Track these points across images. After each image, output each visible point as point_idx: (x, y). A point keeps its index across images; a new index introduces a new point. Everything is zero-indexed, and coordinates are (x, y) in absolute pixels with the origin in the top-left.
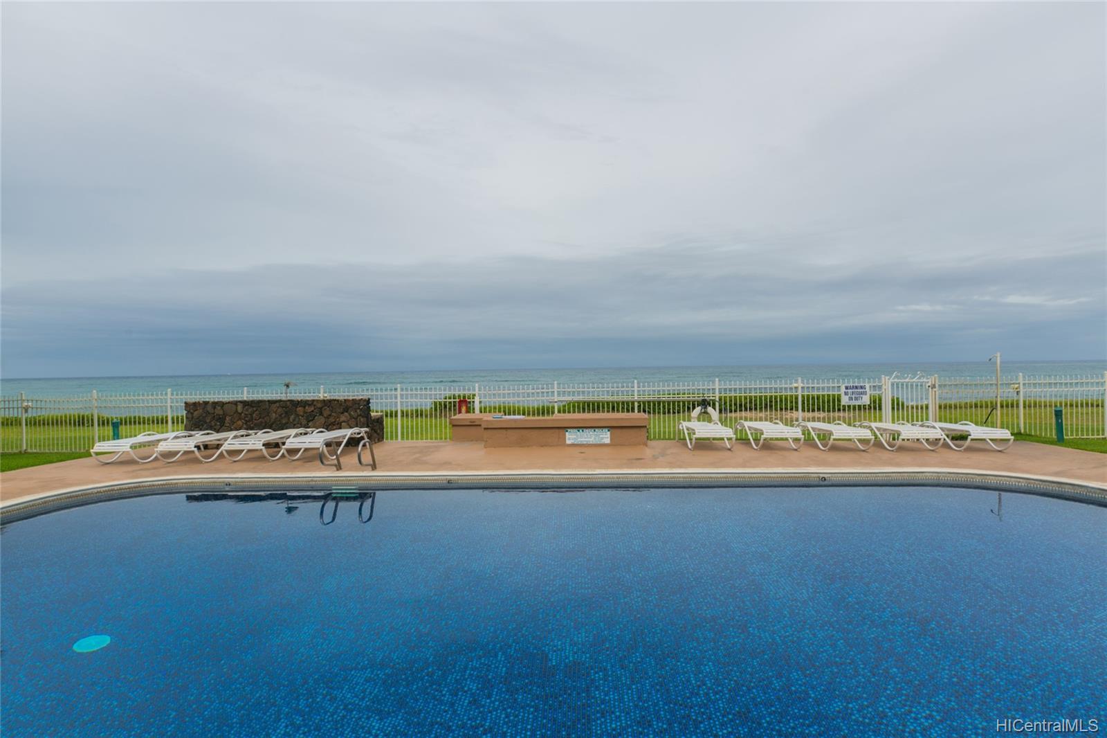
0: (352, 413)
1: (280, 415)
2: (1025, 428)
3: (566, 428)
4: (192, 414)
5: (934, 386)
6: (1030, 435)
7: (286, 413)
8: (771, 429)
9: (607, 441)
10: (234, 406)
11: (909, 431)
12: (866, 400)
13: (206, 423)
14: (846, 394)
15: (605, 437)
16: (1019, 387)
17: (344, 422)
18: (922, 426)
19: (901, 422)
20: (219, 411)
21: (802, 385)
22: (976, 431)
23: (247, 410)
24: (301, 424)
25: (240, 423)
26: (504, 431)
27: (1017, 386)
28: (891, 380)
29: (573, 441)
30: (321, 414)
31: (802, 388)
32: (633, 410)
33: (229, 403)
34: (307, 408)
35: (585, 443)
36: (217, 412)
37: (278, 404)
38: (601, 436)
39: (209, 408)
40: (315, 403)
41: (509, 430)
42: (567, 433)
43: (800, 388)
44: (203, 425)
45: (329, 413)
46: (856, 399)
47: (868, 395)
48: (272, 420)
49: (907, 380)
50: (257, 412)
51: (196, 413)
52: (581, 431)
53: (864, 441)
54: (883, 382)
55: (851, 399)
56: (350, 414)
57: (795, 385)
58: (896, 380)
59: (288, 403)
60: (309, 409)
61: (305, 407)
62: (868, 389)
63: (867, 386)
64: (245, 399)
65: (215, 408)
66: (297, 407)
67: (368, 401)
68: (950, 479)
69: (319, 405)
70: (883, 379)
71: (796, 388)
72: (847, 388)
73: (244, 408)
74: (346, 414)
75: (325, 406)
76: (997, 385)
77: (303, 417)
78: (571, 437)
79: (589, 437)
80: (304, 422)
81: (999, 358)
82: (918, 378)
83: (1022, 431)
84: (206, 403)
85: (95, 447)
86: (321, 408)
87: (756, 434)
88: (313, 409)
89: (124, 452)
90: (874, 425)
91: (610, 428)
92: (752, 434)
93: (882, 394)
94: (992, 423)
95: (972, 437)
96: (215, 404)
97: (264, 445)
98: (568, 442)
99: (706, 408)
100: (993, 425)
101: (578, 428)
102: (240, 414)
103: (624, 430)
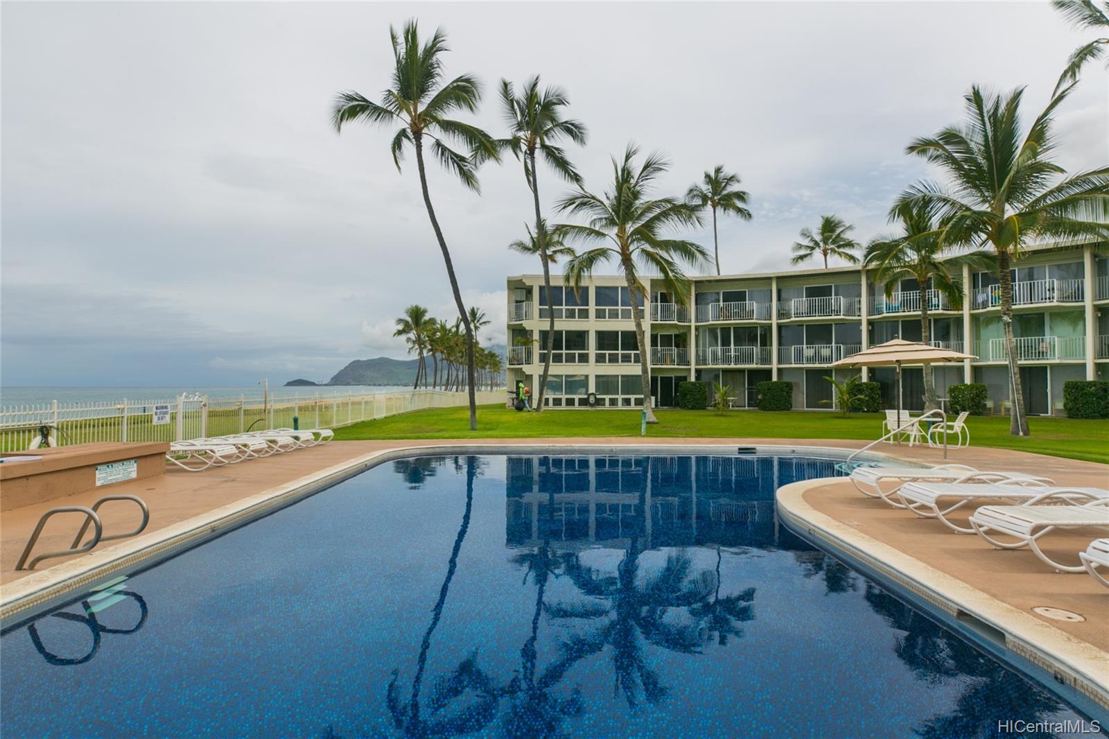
3: (94, 466)
5: (205, 405)
9: (134, 475)
12: (167, 419)
14: (156, 413)
15: (132, 470)
21: (127, 406)
29: (103, 482)
31: (127, 409)
35: (114, 481)
38: (129, 470)
42: (97, 472)
46: (162, 418)
47: (169, 415)
49: (191, 400)
52: (110, 466)
54: (178, 402)
55: (159, 418)
57: (123, 406)
58: (185, 400)
62: (169, 409)
63: (169, 406)
72: (157, 408)
78: (101, 476)
79: (118, 473)
82: (198, 398)
91: (136, 458)
93: (177, 413)
98: (98, 483)
101: (107, 463)
103: (148, 460)
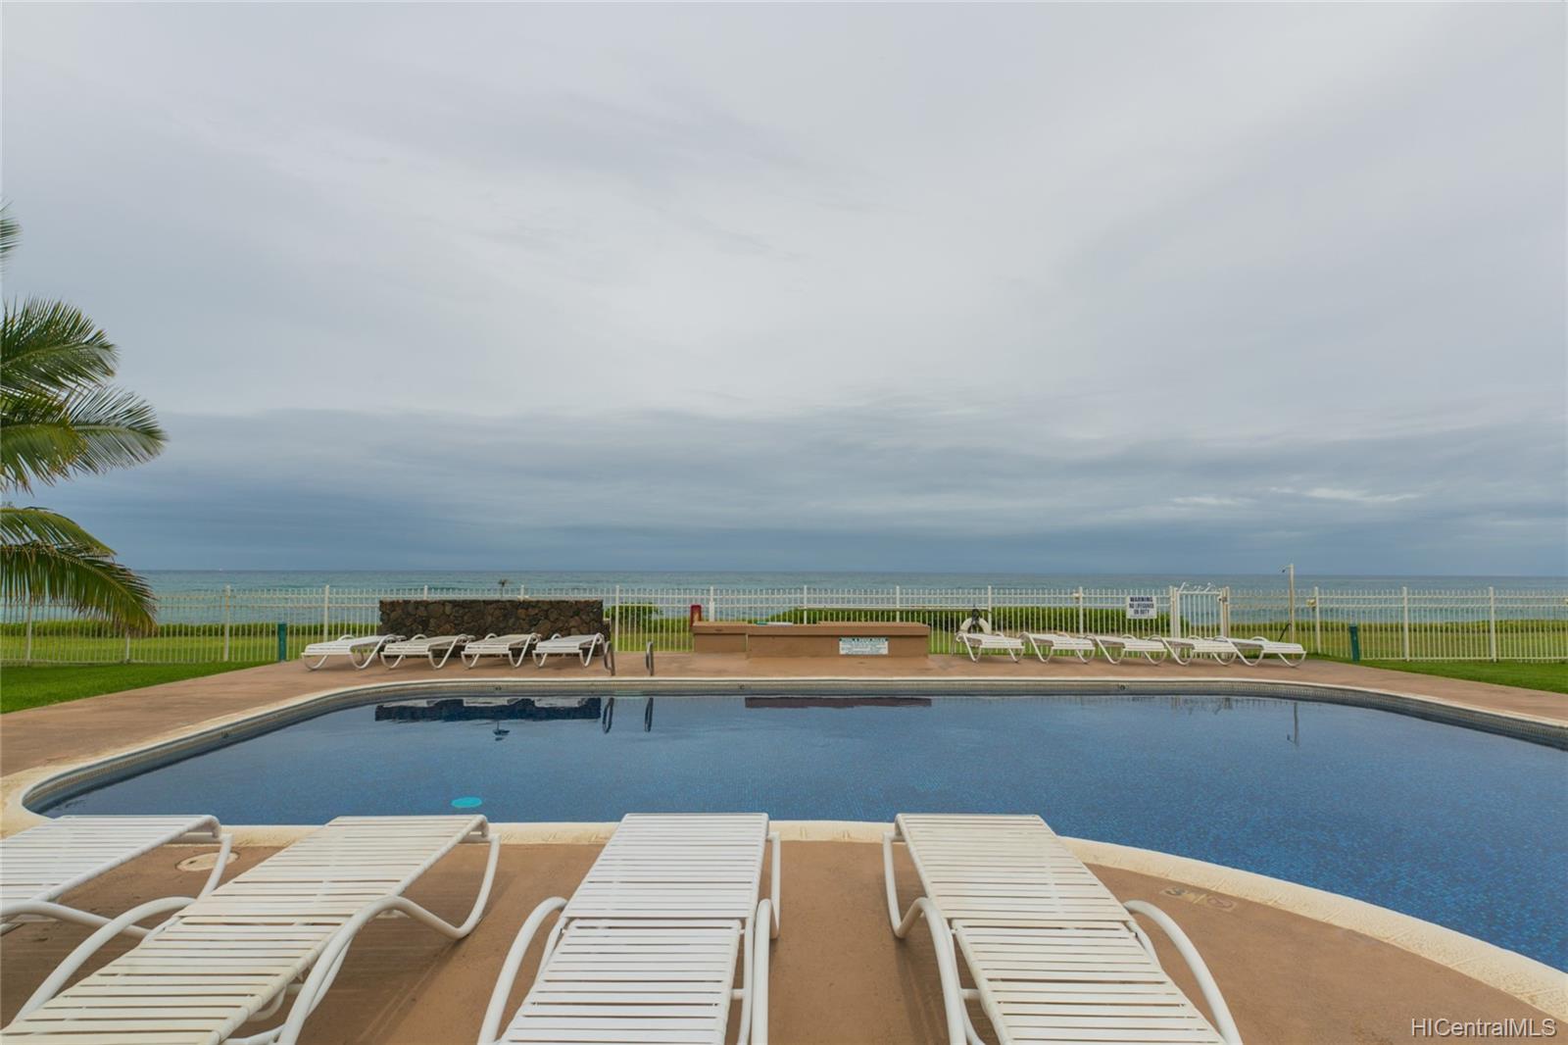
0: (584, 617)
1: (497, 618)
2: (1322, 649)
3: (839, 637)
4: (388, 615)
5: (1225, 600)
6: (1328, 656)
7: (505, 616)
8: (1061, 641)
9: (885, 651)
10: (441, 606)
11: (1202, 645)
12: (1152, 614)
13: (405, 626)
14: (1131, 606)
15: (883, 647)
16: (1315, 602)
17: (574, 627)
18: (1214, 640)
19: (1191, 636)
20: (422, 612)
21: (1083, 595)
22: (1269, 646)
23: (457, 612)
24: (522, 629)
25: (448, 626)
26: (771, 639)
27: (1312, 601)
28: (1180, 592)
29: (847, 651)
30: (547, 617)
31: (1084, 598)
32: (894, 619)
33: (435, 602)
34: (530, 610)
35: (861, 653)
36: (419, 613)
37: (494, 606)
38: (878, 646)
39: (410, 608)
40: (540, 605)
41: (776, 638)
42: (841, 643)
43: (1081, 599)
44: (401, 629)
45: (556, 617)
46: (1142, 612)
47: (1155, 609)
48: (487, 625)
49: (1197, 592)
50: (469, 614)
51: (393, 615)
52: (856, 640)
53: (1156, 656)
54: (1171, 594)
55: (1136, 612)
56: (581, 618)
57: (1077, 595)
58: (1185, 592)
59: (508, 604)
60: (532, 612)
61: (527, 609)
62: (1154, 602)
63: (1154, 598)
64: (425, 599)
65: (417, 608)
66: (517, 609)
67: (601, 603)
68: (1242, 688)
69: (545, 608)
70: (1171, 591)
71: (1077, 598)
72: (1132, 599)
73: (453, 608)
74: (577, 618)
75: (552, 607)
76: (1291, 599)
77: (524, 620)
78: (845, 647)
79: (864, 647)
80: (526, 627)
81: (1292, 570)
82: (1209, 590)
83: (1319, 651)
84: (407, 602)
85: (306, 650)
86: (547, 611)
87: (1044, 647)
88: (537, 611)
89: (328, 656)
90: (1165, 639)
91: (888, 637)
92: (1039, 647)
93: (1170, 607)
94: (1287, 638)
95: (1263, 652)
96: (418, 604)
97: (510, 649)
98: (842, 652)
99: (977, 619)
100: (1288, 641)
101: (853, 637)
102: (449, 616)
103: (903, 640)
